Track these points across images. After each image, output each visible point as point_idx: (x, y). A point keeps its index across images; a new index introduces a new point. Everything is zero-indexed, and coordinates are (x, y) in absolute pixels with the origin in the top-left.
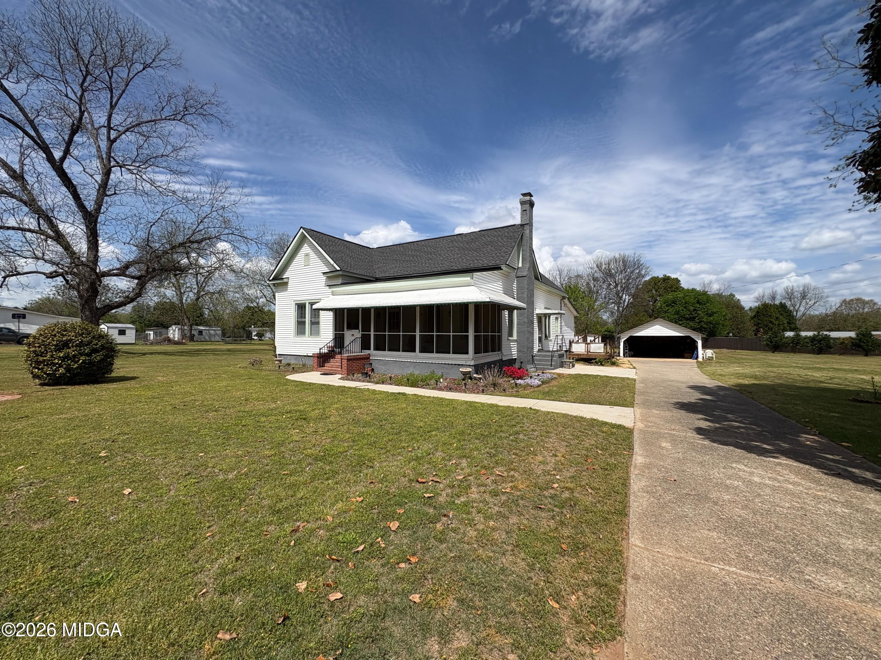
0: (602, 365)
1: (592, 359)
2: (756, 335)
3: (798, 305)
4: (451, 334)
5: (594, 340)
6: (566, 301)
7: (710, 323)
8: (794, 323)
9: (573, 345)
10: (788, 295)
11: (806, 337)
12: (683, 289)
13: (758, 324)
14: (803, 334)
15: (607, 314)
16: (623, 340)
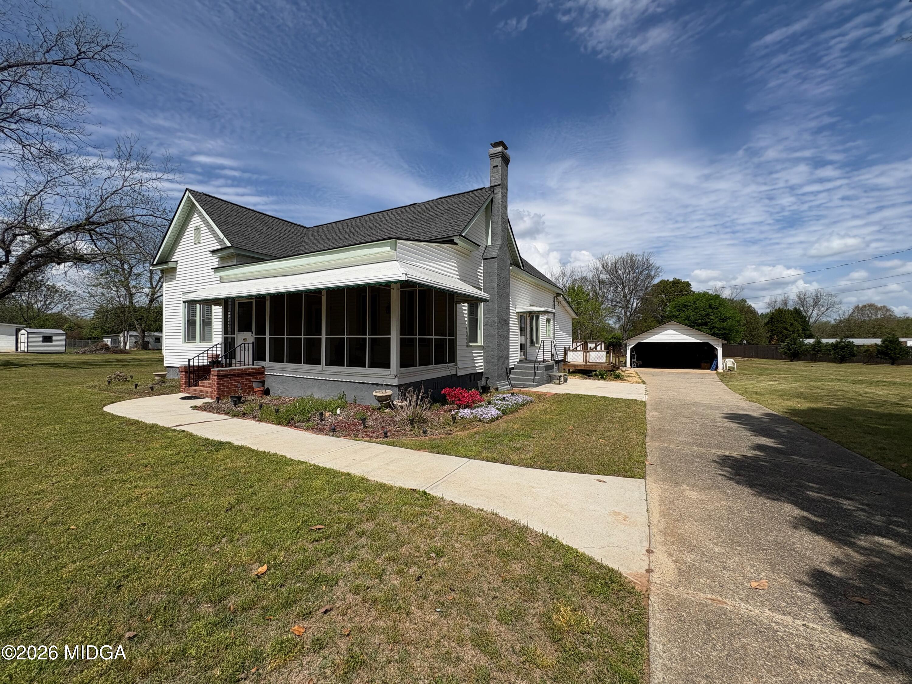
0: (603, 378)
1: (591, 371)
2: (770, 342)
3: (811, 311)
4: (367, 337)
5: (596, 348)
6: (561, 298)
7: (724, 328)
8: (808, 330)
9: (569, 354)
10: (800, 300)
11: (827, 344)
12: (694, 293)
13: (772, 330)
14: (824, 341)
15: (614, 319)
16: (630, 347)
